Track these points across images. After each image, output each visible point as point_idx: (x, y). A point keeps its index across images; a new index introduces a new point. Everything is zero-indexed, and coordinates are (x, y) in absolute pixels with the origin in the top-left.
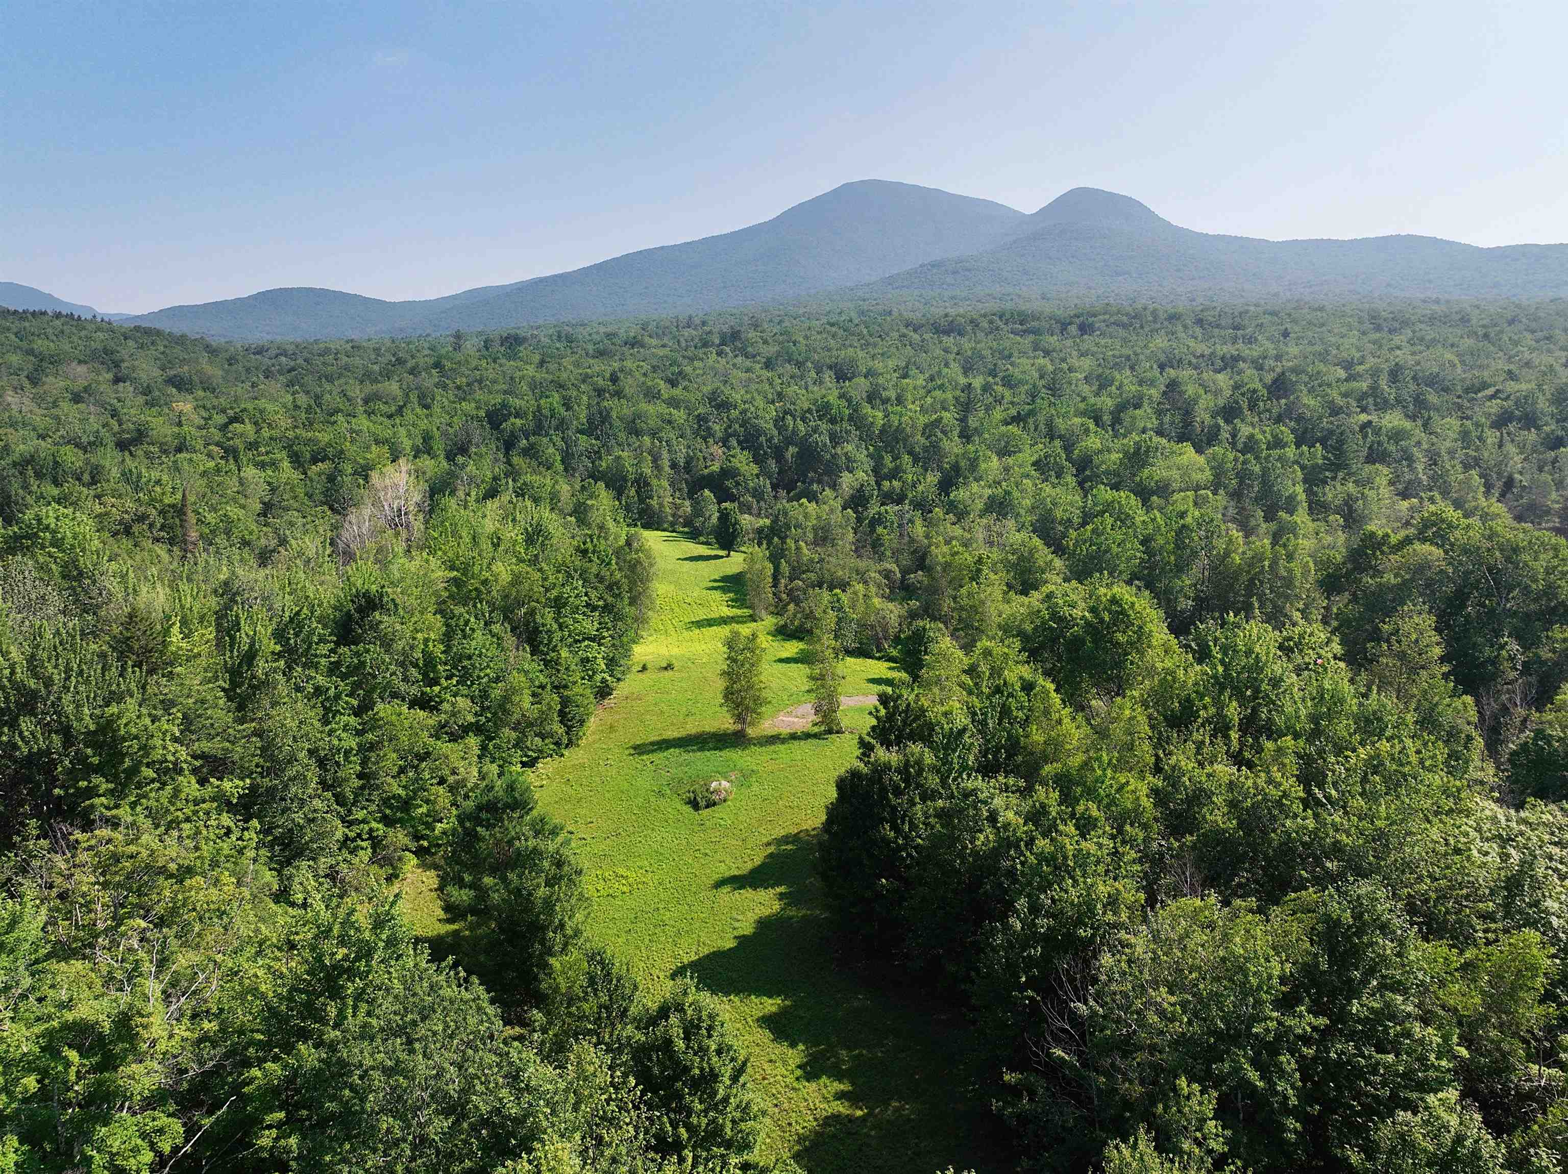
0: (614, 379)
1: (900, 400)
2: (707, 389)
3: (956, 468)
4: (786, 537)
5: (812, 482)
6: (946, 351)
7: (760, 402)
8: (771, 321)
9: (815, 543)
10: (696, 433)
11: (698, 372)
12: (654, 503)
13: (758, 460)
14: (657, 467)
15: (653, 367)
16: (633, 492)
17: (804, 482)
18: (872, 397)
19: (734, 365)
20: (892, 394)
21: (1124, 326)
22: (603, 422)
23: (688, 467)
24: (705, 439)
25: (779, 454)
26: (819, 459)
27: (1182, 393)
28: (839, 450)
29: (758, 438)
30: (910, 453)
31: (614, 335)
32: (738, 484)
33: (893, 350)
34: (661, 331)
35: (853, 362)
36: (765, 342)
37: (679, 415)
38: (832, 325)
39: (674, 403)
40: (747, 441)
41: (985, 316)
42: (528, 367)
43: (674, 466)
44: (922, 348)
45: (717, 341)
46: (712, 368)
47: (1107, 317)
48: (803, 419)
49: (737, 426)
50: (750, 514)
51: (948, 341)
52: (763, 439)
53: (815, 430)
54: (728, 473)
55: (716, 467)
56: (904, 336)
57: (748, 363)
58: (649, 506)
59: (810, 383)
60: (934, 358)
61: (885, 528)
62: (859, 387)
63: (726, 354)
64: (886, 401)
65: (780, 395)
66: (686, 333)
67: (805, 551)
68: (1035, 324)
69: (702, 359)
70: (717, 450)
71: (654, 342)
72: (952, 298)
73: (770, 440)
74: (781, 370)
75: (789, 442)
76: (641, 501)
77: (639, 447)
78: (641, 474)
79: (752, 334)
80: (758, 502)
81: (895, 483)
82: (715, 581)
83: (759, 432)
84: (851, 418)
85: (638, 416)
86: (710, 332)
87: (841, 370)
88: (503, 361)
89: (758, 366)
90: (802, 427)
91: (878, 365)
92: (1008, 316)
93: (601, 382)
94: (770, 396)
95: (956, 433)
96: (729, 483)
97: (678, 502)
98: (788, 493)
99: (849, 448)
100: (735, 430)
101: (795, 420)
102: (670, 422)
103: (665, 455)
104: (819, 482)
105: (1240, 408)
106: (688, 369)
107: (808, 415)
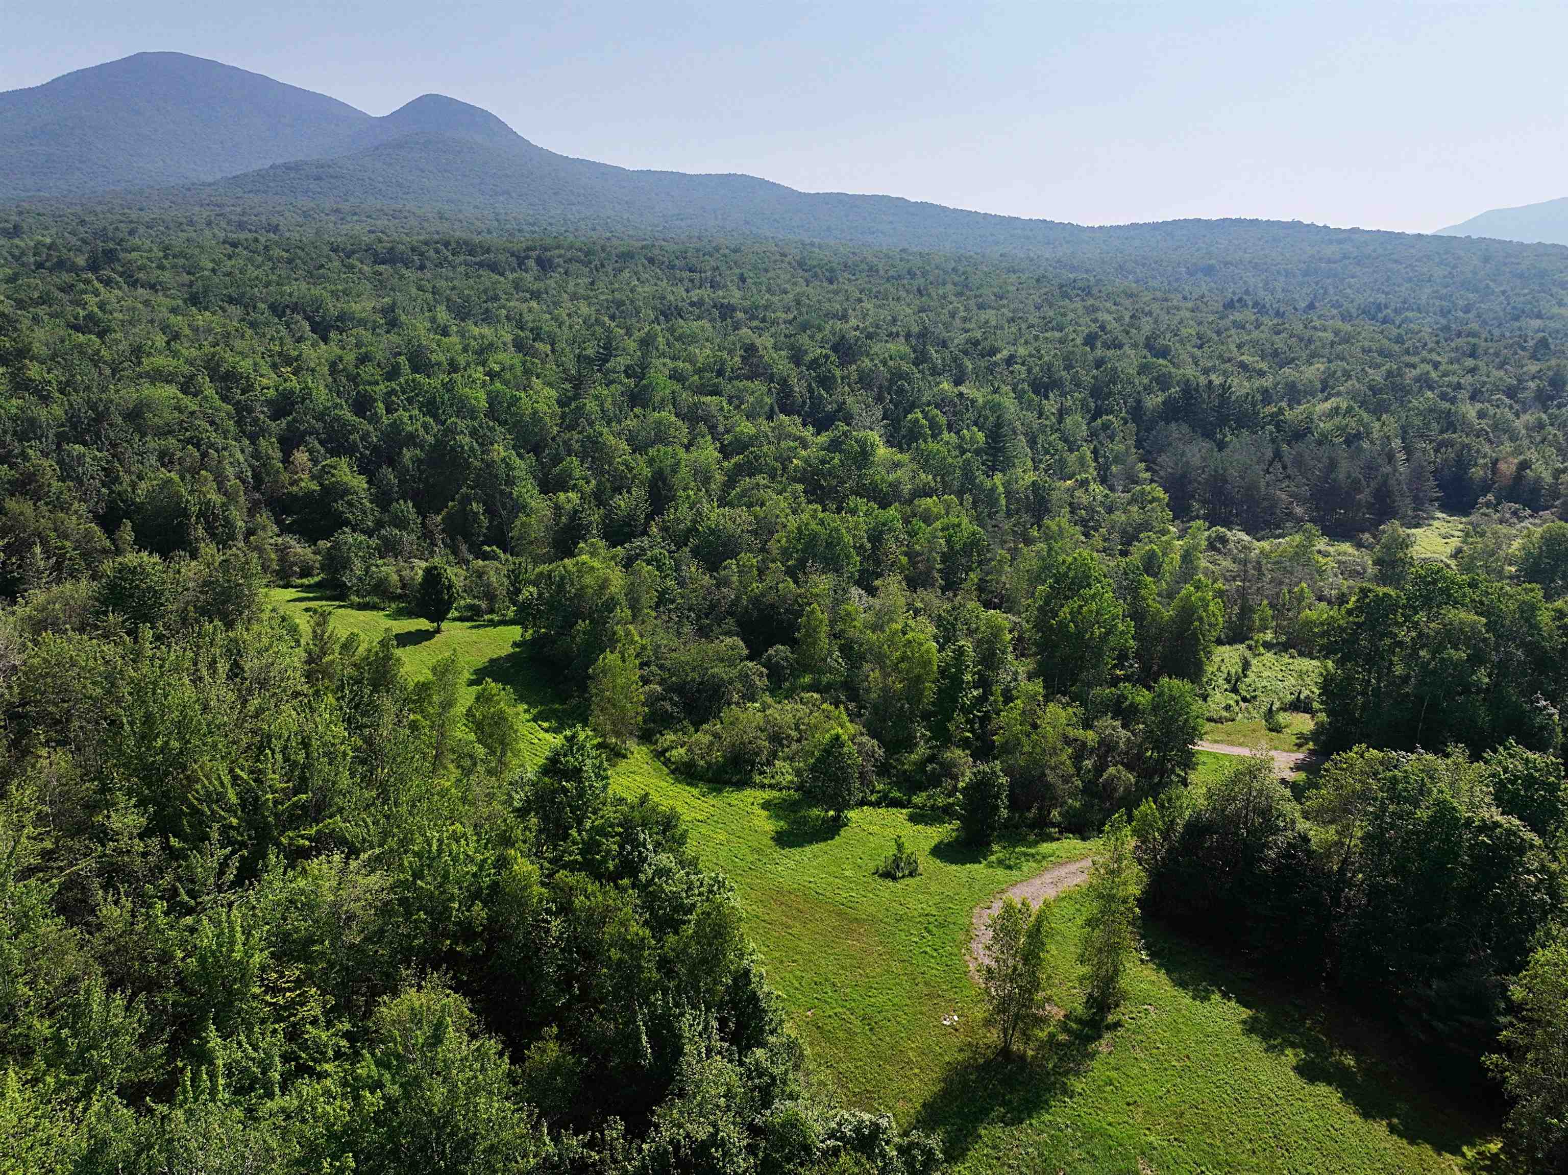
3: (661, 476)
5: (468, 500)
54: (332, 491)
55: (310, 484)
67: (637, 637)
70: (300, 457)
99: (502, 451)
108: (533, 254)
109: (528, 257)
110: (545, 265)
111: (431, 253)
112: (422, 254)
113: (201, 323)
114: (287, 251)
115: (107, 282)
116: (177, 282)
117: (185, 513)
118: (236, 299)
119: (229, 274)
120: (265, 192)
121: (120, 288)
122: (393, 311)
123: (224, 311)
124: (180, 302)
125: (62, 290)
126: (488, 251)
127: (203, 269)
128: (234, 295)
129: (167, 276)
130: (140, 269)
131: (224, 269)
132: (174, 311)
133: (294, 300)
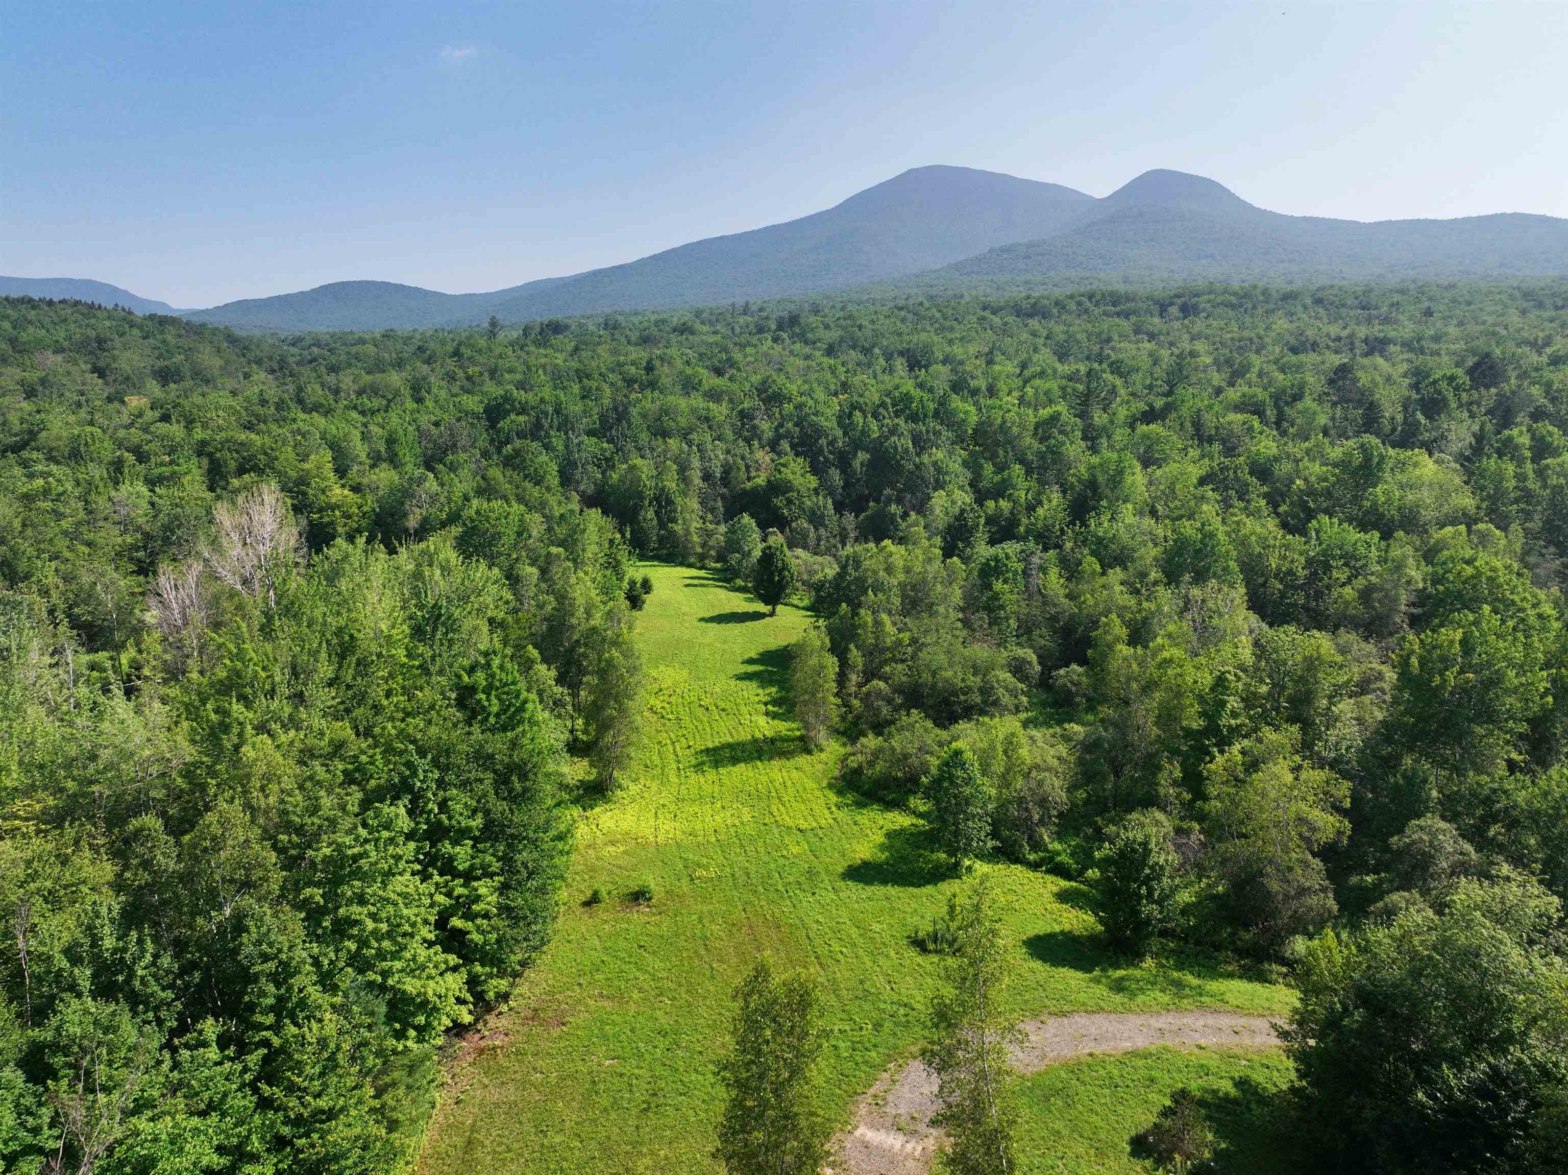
0: (649, 368)
1: (992, 391)
2: (756, 379)
3: (1092, 485)
4: (860, 605)
5: (889, 501)
6: (1034, 334)
7: (820, 395)
8: (833, 307)
9: (905, 613)
10: (738, 433)
11: (749, 359)
12: (678, 528)
13: (815, 469)
14: (684, 479)
15: (701, 355)
16: (651, 514)
17: (877, 501)
18: (957, 387)
19: (791, 352)
20: (982, 384)
21: (1233, 306)
22: (619, 420)
23: (726, 479)
24: (748, 441)
25: (844, 461)
26: (899, 469)
27: (1355, 380)
28: (925, 458)
29: (817, 440)
30: (1022, 462)
31: (664, 321)
32: (790, 502)
33: (974, 334)
34: (716, 318)
35: (927, 349)
36: (827, 327)
37: (720, 411)
38: (901, 309)
39: (714, 395)
40: (801, 444)
41: (1072, 297)
42: (558, 355)
43: (707, 477)
44: (1005, 330)
45: (774, 327)
46: (766, 355)
47: (1212, 297)
48: (875, 416)
49: (790, 425)
50: (805, 547)
51: (1034, 323)
52: (823, 442)
53: (893, 431)
54: (776, 488)
55: (761, 480)
56: (983, 318)
57: (807, 350)
58: (672, 533)
59: (879, 372)
60: (1020, 343)
61: (1005, 581)
62: (941, 376)
63: (783, 341)
64: (975, 392)
65: (845, 387)
66: (742, 320)
67: (889, 628)
68: (1131, 305)
69: (755, 346)
70: (763, 457)
71: (705, 329)
72: (1026, 283)
73: (831, 443)
74: (845, 358)
75: (857, 445)
76: (662, 525)
77: (665, 451)
78: (663, 489)
79: (812, 319)
80: (816, 529)
81: (1004, 504)
82: (750, 661)
83: (819, 432)
84: (936, 414)
85: (665, 411)
86: (767, 318)
87: (914, 356)
88: (532, 348)
89: (818, 354)
90: (874, 425)
91: (958, 351)
92: (1098, 297)
93: (633, 370)
94: (832, 387)
95: (1079, 434)
96: (779, 501)
97: (711, 527)
98: (857, 517)
99: (940, 455)
100: (788, 431)
101: (865, 417)
102: (707, 419)
103: (696, 463)
104: (899, 501)
105: (1444, 400)
106: (738, 356)
107: (881, 410)
108: (1179, 301)
109: (1171, 304)
110: (1187, 310)
117: (640, 496)
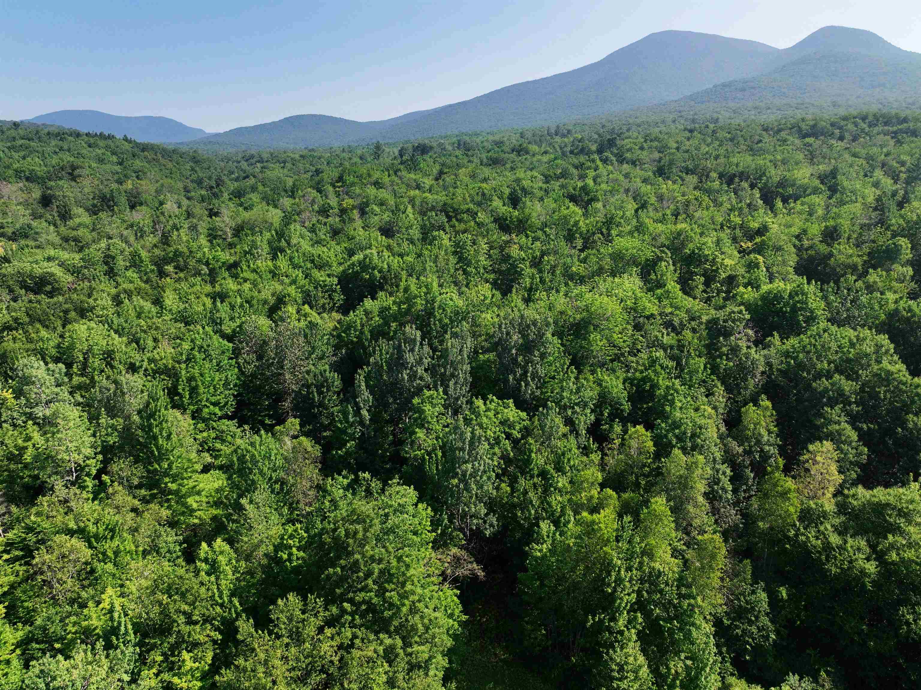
111: (850, 127)
112: (841, 128)
113: (664, 190)
114: (729, 133)
115: (605, 161)
116: (650, 158)
118: (691, 170)
119: (687, 151)
120: (709, 101)
121: (612, 164)
122: (835, 177)
123: (683, 180)
124: (650, 174)
125: (576, 167)
126: (905, 120)
127: (669, 148)
128: (691, 167)
129: (644, 155)
130: (628, 150)
131: (684, 148)
132: (645, 181)
133: (741, 169)
